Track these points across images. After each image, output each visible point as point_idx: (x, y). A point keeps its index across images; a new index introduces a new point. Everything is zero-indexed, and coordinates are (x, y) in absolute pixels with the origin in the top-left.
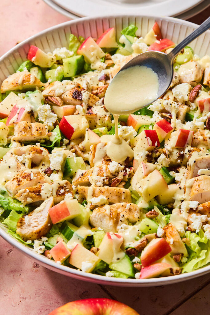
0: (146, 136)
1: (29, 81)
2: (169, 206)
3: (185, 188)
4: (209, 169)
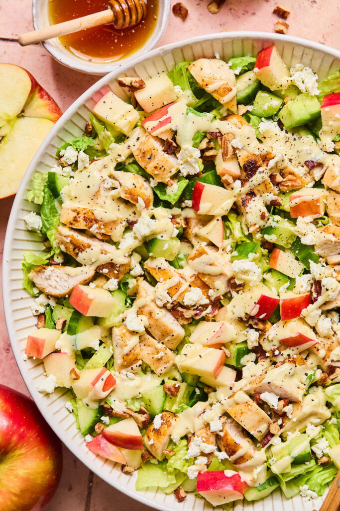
0: (257, 302)
2: (205, 390)
3: (234, 394)
4: (280, 399)
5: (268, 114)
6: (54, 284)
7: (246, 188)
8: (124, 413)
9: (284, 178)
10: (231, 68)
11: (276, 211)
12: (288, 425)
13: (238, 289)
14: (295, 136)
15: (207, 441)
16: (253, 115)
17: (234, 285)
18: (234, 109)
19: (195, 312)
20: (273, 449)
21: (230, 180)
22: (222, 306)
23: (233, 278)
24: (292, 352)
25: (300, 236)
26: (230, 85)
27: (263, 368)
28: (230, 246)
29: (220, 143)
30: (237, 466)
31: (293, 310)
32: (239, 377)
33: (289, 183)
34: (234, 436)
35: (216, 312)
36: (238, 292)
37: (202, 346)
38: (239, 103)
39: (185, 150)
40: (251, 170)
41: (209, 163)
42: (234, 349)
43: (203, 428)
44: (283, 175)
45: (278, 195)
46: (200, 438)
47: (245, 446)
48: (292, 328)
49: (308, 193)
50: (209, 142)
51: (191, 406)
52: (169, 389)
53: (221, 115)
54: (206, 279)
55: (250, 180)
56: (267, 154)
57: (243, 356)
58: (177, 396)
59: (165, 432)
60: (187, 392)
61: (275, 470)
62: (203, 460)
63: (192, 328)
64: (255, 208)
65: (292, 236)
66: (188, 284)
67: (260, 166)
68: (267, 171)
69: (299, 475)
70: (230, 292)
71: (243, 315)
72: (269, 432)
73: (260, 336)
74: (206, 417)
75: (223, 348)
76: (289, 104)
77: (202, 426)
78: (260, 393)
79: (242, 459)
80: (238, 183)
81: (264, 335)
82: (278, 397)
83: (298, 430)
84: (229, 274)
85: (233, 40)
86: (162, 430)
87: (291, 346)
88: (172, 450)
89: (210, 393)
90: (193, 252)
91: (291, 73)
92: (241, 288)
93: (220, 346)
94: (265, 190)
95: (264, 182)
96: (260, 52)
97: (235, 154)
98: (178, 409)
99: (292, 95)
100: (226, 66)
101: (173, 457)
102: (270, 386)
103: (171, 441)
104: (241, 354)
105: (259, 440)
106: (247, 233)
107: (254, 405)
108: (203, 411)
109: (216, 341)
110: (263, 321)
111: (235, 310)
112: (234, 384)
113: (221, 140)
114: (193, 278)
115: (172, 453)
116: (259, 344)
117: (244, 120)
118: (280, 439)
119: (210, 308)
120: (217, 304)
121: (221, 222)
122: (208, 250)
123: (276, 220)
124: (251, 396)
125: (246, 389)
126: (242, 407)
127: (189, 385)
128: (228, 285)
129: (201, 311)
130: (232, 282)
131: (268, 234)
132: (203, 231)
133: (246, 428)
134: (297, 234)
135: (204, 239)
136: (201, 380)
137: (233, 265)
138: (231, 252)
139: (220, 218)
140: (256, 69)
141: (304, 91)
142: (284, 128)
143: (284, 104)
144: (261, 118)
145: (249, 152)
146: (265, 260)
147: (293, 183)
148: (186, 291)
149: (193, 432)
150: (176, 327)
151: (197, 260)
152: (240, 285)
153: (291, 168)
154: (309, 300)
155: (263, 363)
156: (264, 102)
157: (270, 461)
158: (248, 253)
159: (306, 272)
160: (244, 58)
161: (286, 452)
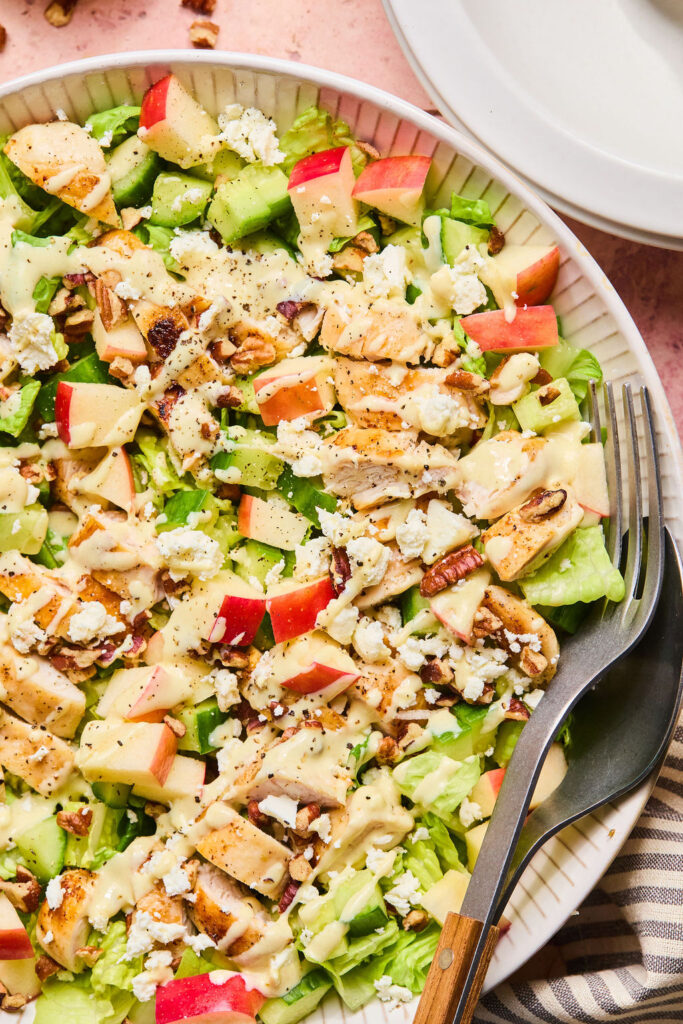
0: (218, 612)
1: (81, 197)
2: (148, 811)
3: (205, 809)
4: (300, 807)
5: (186, 218)
7: (163, 380)
9: (238, 346)
10: (92, 134)
11: (238, 416)
12: (325, 857)
13: (180, 592)
14: (250, 255)
15: (165, 918)
16: (156, 225)
17: (172, 585)
18: (112, 219)
19: (99, 653)
20: (301, 912)
21: (127, 367)
22: (155, 631)
23: (164, 570)
24: (311, 704)
25: (289, 462)
26: (95, 172)
27: (258, 747)
28: (150, 504)
29: (93, 295)
30: (235, 959)
31: (299, 617)
32: (212, 773)
33: (250, 356)
34: (218, 898)
35: (143, 646)
36: (180, 598)
37: (121, 721)
38: (121, 206)
39: (23, 321)
40: (165, 341)
41: (80, 341)
42: (190, 717)
43: (151, 892)
44: (235, 341)
45: (233, 384)
46: (146, 914)
47: (243, 915)
48: (301, 655)
49: (294, 369)
50: (73, 293)
51: (123, 850)
52: (69, 822)
53: (90, 236)
54: (108, 582)
55: (167, 361)
56: (194, 302)
57: (212, 728)
58: (87, 833)
59: (73, 912)
60: (110, 822)
61: (314, 955)
62: (166, 957)
63: (99, 688)
64: (188, 416)
65: (274, 463)
66: (75, 597)
67: (182, 330)
68: (201, 337)
69: (371, 957)
70: (165, 599)
71: (196, 645)
72: (291, 878)
73: (241, 682)
74: (155, 867)
75: (167, 718)
76: (223, 188)
77: (150, 887)
78: (259, 800)
79: (240, 943)
80: (144, 370)
81: (248, 678)
82: (297, 803)
83: (349, 863)
84: (155, 564)
85: (86, 77)
86: (67, 910)
87: (306, 693)
88: (97, 948)
89: (158, 816)
90: (79, 528)
91: (221, 125)
92: (186, 588)
93: (160, 715)
94: (201, 377)
95: (196, 361)
96: (147, 93)
97: (127, 313)
98: (93, 859)
99: (230, 171)
100: (82, 133)
101: (101, 962)
102: (274, 783)
103: (91, 930)
104: (207, 725)
105: (272, 897)
106: (181, 473)
107: (249, 827)
108: (146, 856)
109: (147, 706)
110: (243, 650)
111: (179, 636)
112: (201, 790)
113: (95, 286)
114: (83, 584)
115: (96, 955)
116: (242, 698)
117: (137, 237)
118: (315, 890)
119: (129, 638)
120: (141, 629)
121: (121, 459)
122: (105, 519)
123: (232, 436)
124: (243, 811)
125: (228, 796)
126: (223, 835)
127: (111, 806)
128: (159, 587)
129: (110, 649)
130: (164, 578)
131: (223, 467)
132: (89, 482)
133: (239, 877)
134: (283, 458)
135: (96, 499)
136: (135, 791)
137: (158, 543)
138: (155, 515)
139: (119, 450)
140: (142, 131)
141: (252, 159)
142: (223, 241)
143: (214, 191)
144: (172, 228)
145: (155, 305)
146: (229, 521)
147: (258, 354)
148: (71, 612)
149: (133, 904)
150: (65, 692)
151: (84, 544)
152: (182, 583)
153: (250, 322)
154: (329, 591)
155: (257, 737)
156: (175, 195)
157: (302, 937)
158: (187, 513)
159: (316, 533)
160: (116, 111)
161: (331, 914)
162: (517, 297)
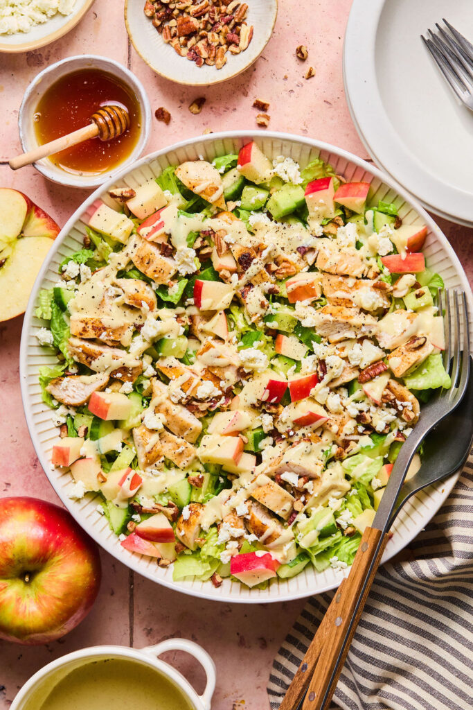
0: (266, 387)
1: (210, 196)
2: (229, 478)
3: (256, 477)
4: (300, 477)
5: (257, 207)
6: (71, 394)
7: (244, 280)
8: (154, 508)
9: (278, 266)
10: (215, 167)
11: (276, 298)
12: (310, 501)
13: (248, 377)
14: (285, 225)
15: (236, 526)
16: (243, 210)
17: (244, 374)
18: (223, 206)
19: (210, 404)
20: (298, 525)
21: (228, 274)
22: (235, 395)
23: (241, 367)
24: (306, 431)
25: (300, 320)
26: (216, 184)
27: (281, 450)
28: (235, 337)
29: (213, 240)
30: (267, 546)
31: (302, 391)
32: (259, 461)
33: (284, 271)
34: (260, 517)
35: (230, 402)
36: (248, 381)
37: (219, 435)
38: (227, 200)
39: (181, 251)
40: (246, 263)
41: (206, 261)
42: (251, 435)
43: (230, 514)
44: (277, 264)
45: (275, 283)
46: (228, 524)
47: (272, 526)
48: (303, 408)
49: (304, 278)
50: (204, 240)
51: (217, 495)
52: (194, 481)
53: (212, 213)
54: (215, 372)
55: (246, 272)
56: (259, 246)
57: (260, 441)
58: (202, 486)
59: (194, 522)
60: (211, 482)
61: (303, 545)
62: (235, 544)
63: (208, 420)
64: (255, 298)
65: (293, 320)
66: (200, 378)
67: (254, 258)
68: (262, 261)
69: (329, 548)
70: (240, 381)
71: (255, 402)
72: (294, 510)
73: (274, 420)
74: (232, 503)
75: (240, 435)
76: (275, 195)
77: (229, 512)
78: (281, 474)
79: (270, 538)
80: (235, 276)
81: (278, 418)
82: (298, 476)
83: (321, 504)
84: (237, 364)
85: (213, 142)
86: (192, 521)
87: (304, 426)
88: (204, 539)
89: (233, 480)
90: (201, 347)
91: (274, 165)
92: (251, 376)
93: (237, 433)
94: (261, 279)
95: (259, 272)
96: (241, 149)
97: (229, 249)
98: (203, 498)
99: (277, 186)
100: (211, 166)
101: (206, 545)
102: (288, 466)
103: (201, 531)
104: (258, 439)
105: (285, 518)
106: (250, 323)
107: (276, 486)
108: (228, 497)
109: (232, 429)
110: (276, 405)
111: (247, 398)
112: (254, 469)
113: (214, 237)
114: (204, 372)
115: (203, 542)
116: (274, 427)
117: (233, 215)
118: (305, 515)
119: (223, 400)
120: (229, 394)
121: (223, 315)
122: (214, 343)
123: (275, 307)
124: (273, 478)
125: (266, 471)
126: (264, 489)
127: (212, 475)
128: (238, 375)
129: (215, 403)
130: (241, 371)
131: (270, 321)
132: (208, 326)
133: (271, 508)
134: (297, 318)
135: (210, 334)
136: (224, 468)
137: (239, 355)
138: (237, 342)
139: (222, 312)
140: (239, 166)
141: (288, 181)
142: (273, 218)
143: (270, 196)
144: (250, 211)
145: (242, 246)
146: (271, 346)
147: (288, 270)
148: (198, 385)
149: (221, 519)
150: (194, 422)
151: (205, 354)
152: (249, 374)
153: (284, 255)
154: (316, 380)
155: (281, 445)
156: (252, 196)
157: (298, 537)
158: (253, 342)
159: (311, 353)
160: (227, 157)
161: (312, 526)
162: (407, 248)
